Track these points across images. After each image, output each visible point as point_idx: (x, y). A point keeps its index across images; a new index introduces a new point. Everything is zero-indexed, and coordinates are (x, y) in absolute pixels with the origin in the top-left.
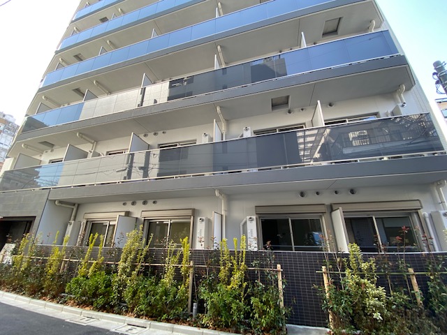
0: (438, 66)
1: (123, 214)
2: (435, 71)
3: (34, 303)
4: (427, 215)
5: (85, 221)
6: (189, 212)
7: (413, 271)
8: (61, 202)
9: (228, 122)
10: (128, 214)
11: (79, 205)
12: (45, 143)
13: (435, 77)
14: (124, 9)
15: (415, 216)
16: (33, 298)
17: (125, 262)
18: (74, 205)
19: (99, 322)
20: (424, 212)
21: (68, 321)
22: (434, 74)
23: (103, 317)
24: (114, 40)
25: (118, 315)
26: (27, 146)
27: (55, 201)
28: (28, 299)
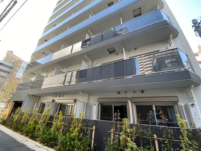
0: (195, 22)
1: (51, 101)
2: (193, 25)
3: (14, 133)
4: (183, 105)
5: (40, 103)
6: (73, 101)
7: (156, 137)
8: (32, 95)
9: (93, 61)
10: (53, 101)
11: (40, 97)
12: (32, 73)
13: (194, 28)
14: (61, 20)
15: (176, 105)
16: (14, 131)
17: (42, 120)
18: (38, 97)
19: (27, 143)
20: (181, 104)
21: (18, 141)
22: (193, 26)
23: (29, 141)
24: (56, 33)
25: (34, 141)
26: (27, 75)
27: (30, 95)
28: (12, 131)
